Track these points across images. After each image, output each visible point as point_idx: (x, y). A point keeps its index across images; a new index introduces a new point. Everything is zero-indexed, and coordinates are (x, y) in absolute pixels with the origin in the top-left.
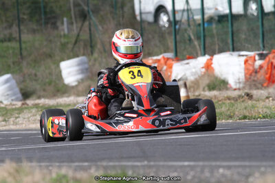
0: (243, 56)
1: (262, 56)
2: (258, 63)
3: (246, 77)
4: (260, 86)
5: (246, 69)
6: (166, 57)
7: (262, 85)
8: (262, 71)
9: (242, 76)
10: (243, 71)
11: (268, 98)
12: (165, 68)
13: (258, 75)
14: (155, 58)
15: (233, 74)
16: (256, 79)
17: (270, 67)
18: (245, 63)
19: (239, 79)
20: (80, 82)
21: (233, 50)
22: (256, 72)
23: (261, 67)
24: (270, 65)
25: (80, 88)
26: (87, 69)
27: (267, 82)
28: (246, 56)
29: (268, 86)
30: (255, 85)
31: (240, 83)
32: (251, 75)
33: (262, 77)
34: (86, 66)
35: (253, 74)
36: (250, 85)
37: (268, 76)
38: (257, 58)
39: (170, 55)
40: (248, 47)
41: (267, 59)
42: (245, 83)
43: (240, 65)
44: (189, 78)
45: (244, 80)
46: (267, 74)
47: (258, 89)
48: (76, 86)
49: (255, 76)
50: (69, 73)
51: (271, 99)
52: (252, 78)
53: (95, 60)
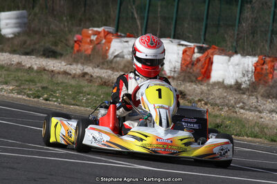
0: (183, 45)
1: (201, 50)
2: (197, 55)
3: (181, 68)
4: (194, 79)
5: (183, 59)
6: (106, 30)
7: (197, 78)
8: (199, 65)
9: (178, 65)
10: (180, 60)
11: (200, 101)
12: (104, 41)
13: (194, 68)
14: (96, 29)
15: (170, 62)
16: (191, 70)
17: (207, 62)
18: (183, 53)
19: (175, 68)
20: (16, 35)
21: (174, 38)
22: (193, 64)
23: (198, 60)
24: (208, 59)
25: (16, 42)
26: (25, 24)
27: (202, 76)
28: (186, 45)
29: (202, 81)
30: (189, 77)
31: (175, 71)
32: (187, 66)
33: (198, 70)
34: (26, 20)
35: (190, 66)
36: (185, 76)
37: (203, 70)
38: (196, 50)
39: (111, 29)
40: (189, 37)
41: (206, 53)
42: (180, 73)
43: (178, 54)
44: (126, 57)
45: (179, 70)
46: (203, 68)
47: (192, 82)
48: (12, 38)
49: (191, 68)
50: (7, 25)
51: (203, 102)
52: (188, 69)
53: (35, 15)
